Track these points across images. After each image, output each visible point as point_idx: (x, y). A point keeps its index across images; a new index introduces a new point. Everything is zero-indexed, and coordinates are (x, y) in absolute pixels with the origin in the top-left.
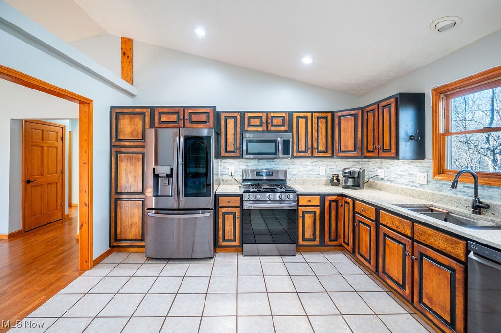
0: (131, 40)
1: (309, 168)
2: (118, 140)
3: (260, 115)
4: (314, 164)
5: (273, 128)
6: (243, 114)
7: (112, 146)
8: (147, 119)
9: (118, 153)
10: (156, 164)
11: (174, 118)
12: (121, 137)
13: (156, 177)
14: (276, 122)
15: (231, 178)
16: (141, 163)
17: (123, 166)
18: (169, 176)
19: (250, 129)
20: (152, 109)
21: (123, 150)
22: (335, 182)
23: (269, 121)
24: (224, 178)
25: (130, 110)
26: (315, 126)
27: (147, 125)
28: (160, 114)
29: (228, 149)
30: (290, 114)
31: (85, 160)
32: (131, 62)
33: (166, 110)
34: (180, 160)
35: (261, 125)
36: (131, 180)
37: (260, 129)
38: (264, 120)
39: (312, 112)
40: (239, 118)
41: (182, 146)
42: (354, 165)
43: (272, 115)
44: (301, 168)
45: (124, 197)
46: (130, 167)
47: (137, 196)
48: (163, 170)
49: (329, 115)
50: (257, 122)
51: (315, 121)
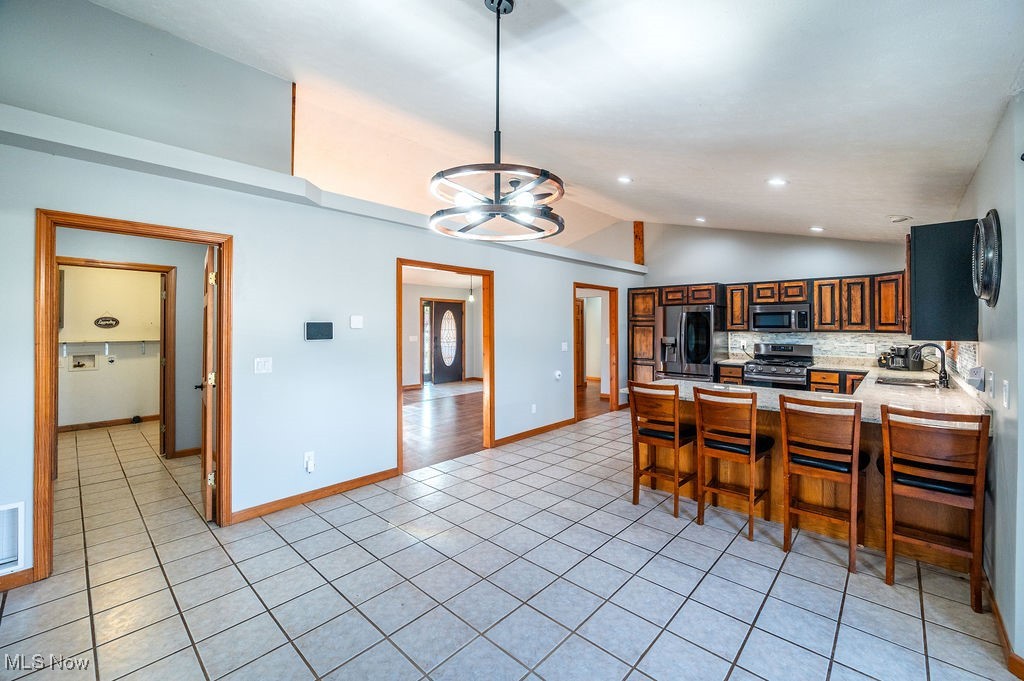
0: (642, 223)
1: (848, 344)
2: (634, 316)
3: (772, 285)
4: (856, 340)
5: (786, 300)
6: (751, 285)
7: (629, 321)
8: (656, 298)
9: (634, 326)
10: (665, 335)
11: (679, 295)
12: (637, 313)
13: (664, 346)
14: (790, 292)
15: (743, 352)
16: (651, 335)
17: (638, 337)
18: (674, 345)
19: (759, 301)
20: (661, 289)
21: (638, 323)
22: (884, 362)
23: (782, 292)
24: (735, 352)
25: (643, 291)
26: (845, 294)
27: (657, 305)
28: (667, 293)
29: (735, 322)
30: (810, 282)
31: (613, 332)
32: (642, 243)
33: (672, 289)
34: (683, 333)
35: (772, 297)
36: (644, 348)
37: (772, 300)
38: (776, 291)
39: (841, 279)
40: (746, 290)
41: (684, 319)
42: (904, 341)
43: (786, 284)
44: (836, 344)
45: (639, 362)
46: (643, 338)
47: (648, 362)
48: (670, 340)
49: (867, 281)
50: (769, 293)
51: (845, 288)
